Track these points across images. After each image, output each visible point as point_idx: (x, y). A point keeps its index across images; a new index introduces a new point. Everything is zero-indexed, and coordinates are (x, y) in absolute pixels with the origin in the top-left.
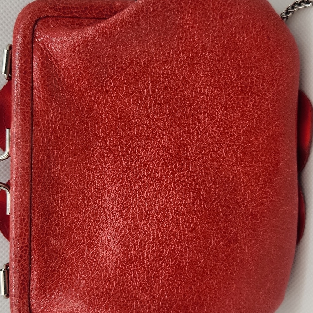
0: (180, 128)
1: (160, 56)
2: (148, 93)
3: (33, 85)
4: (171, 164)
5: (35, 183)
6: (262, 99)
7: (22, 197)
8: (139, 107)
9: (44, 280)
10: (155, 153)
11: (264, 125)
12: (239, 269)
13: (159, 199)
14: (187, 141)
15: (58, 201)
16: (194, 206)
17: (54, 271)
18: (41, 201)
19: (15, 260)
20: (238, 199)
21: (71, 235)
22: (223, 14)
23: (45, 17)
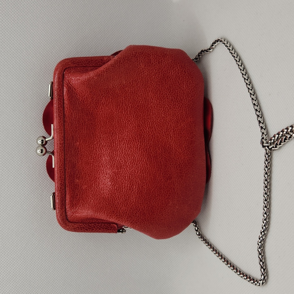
0: (140, 121)
1: (128, 84)
2: (122, 103)
3: (64, 102)
4: (136, 140)
5: (66, 151)
6: (183, 104)
7: (60, 158)
8: (119, 111)
9: (73, 200)
10: (127, 134)
11: (184, 118)
12: (173, 193)
13: (130, 158)
14: (144, 128)
15: (78, 160)
16: (148, 161)
17: (78, 195)
18: (70, 160)
19: (58, 190)
20: (171, 157)
21: (86, 177)
22: (160, 61)
23: (69, 67)
